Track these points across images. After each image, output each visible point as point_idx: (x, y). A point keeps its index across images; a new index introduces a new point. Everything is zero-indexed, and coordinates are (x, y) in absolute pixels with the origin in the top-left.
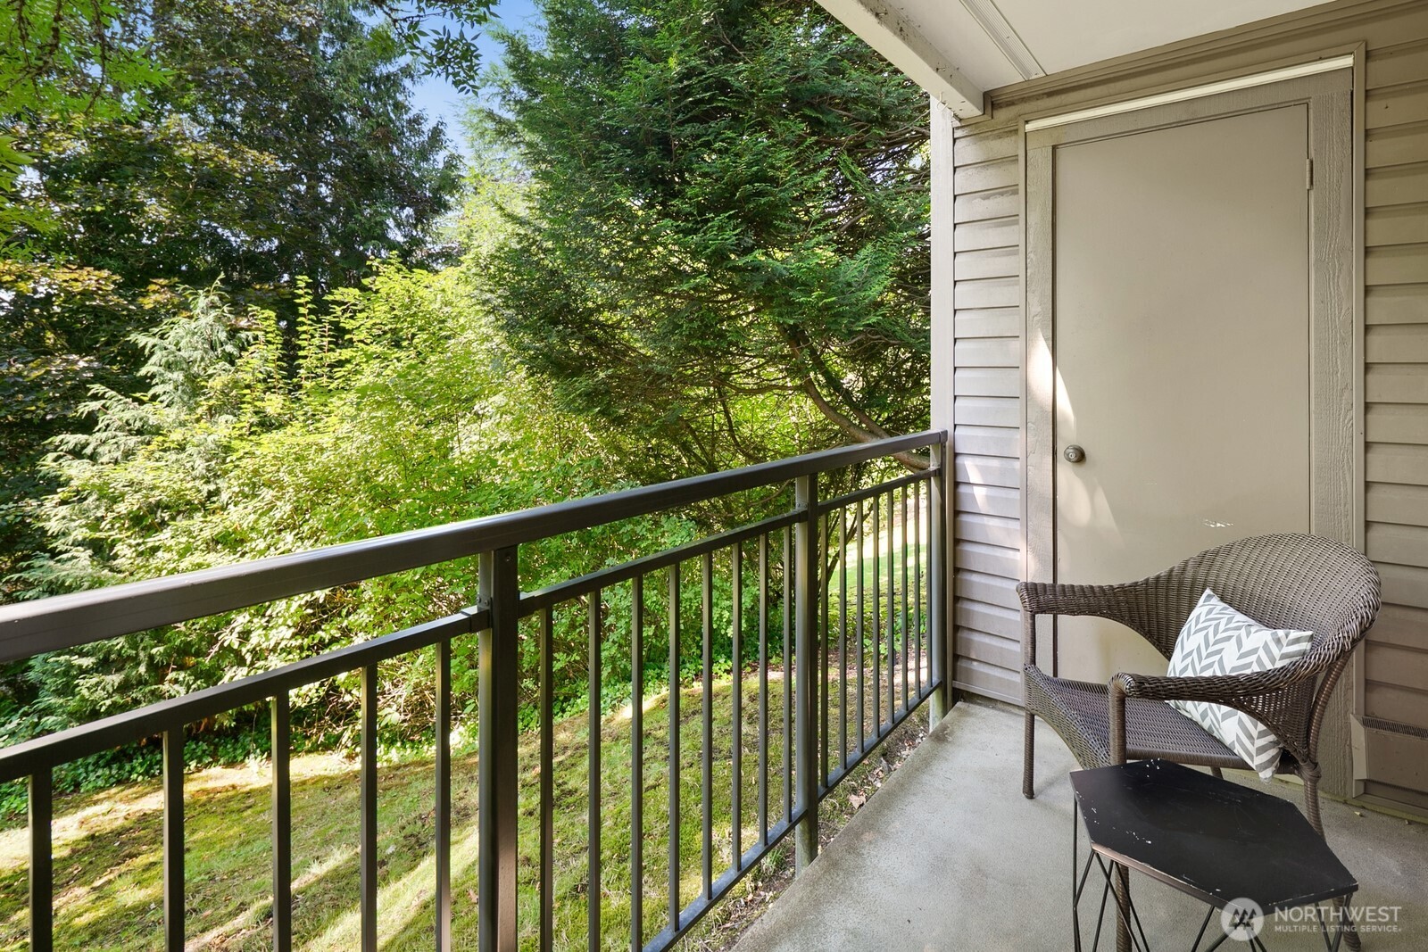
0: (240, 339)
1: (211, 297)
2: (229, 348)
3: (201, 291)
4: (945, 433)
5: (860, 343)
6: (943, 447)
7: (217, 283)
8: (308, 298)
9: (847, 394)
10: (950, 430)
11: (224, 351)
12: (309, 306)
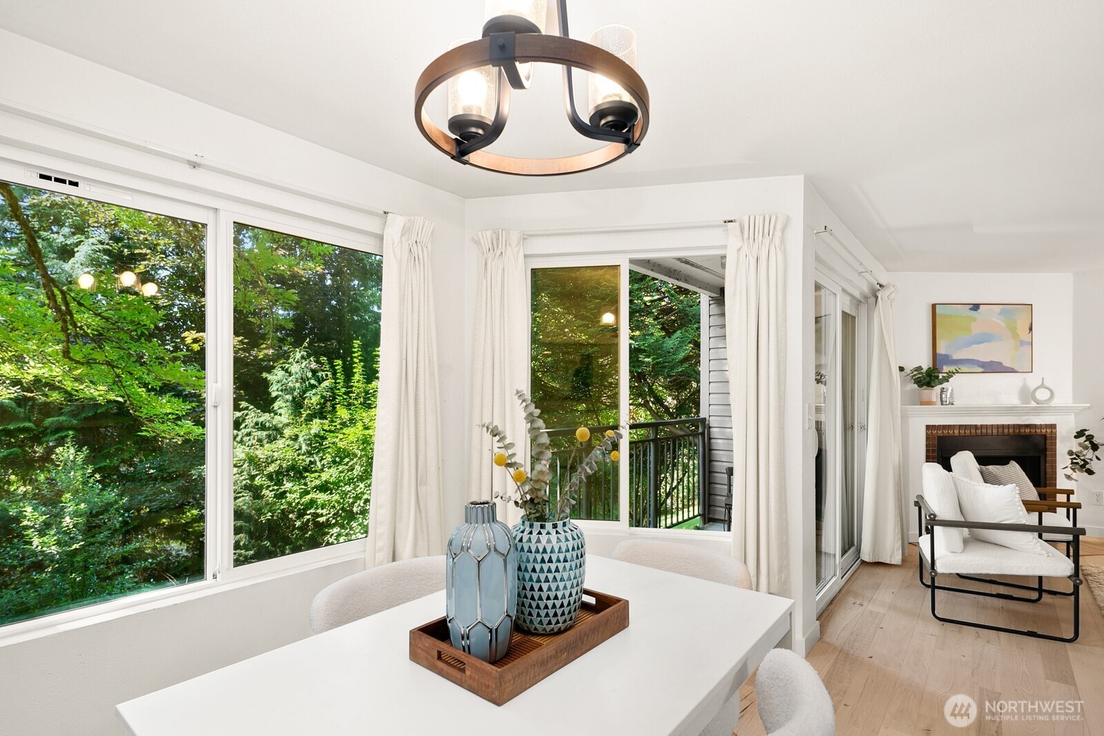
0: (318, 376)
1: (302, 353)
2: (313, 382)
3: (297, 349)
4: (705, 418)
5: (675, 380)
6: (705, 424)
7: (306, 344)
8: (359, 353)
9: (667, 408)
10: (707, 418)
11: (309, 383)
12: (360, 358)
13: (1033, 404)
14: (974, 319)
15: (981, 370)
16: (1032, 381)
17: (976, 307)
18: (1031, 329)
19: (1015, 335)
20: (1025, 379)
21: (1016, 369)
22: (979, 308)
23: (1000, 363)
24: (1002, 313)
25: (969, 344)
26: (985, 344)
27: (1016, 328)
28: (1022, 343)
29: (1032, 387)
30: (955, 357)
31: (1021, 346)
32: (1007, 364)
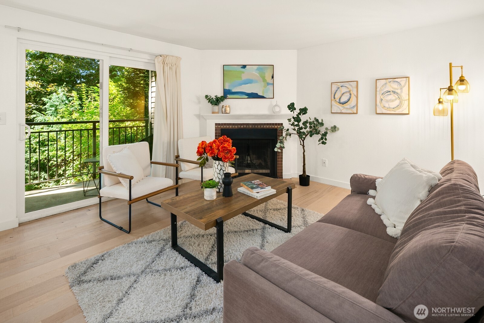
1: (62, 89)
7: (64, 85)
11: (65, 102)
12: (85, 91)
14: (243, 72)
15: (247, 97)
16: (274, 102)
17: (244, 66)
18: (273, 77)
19: (264, 80)
20: (270, 102)
21: (265, 96)
22: (246, 67)
23: (257, 94)
24: (257, 69)
25: (241, 84)
26: (249, 85)
27: (265, 77)
29: (273, 106)
30: (233, 91)
31: (268, 85)
32: (260, 94)
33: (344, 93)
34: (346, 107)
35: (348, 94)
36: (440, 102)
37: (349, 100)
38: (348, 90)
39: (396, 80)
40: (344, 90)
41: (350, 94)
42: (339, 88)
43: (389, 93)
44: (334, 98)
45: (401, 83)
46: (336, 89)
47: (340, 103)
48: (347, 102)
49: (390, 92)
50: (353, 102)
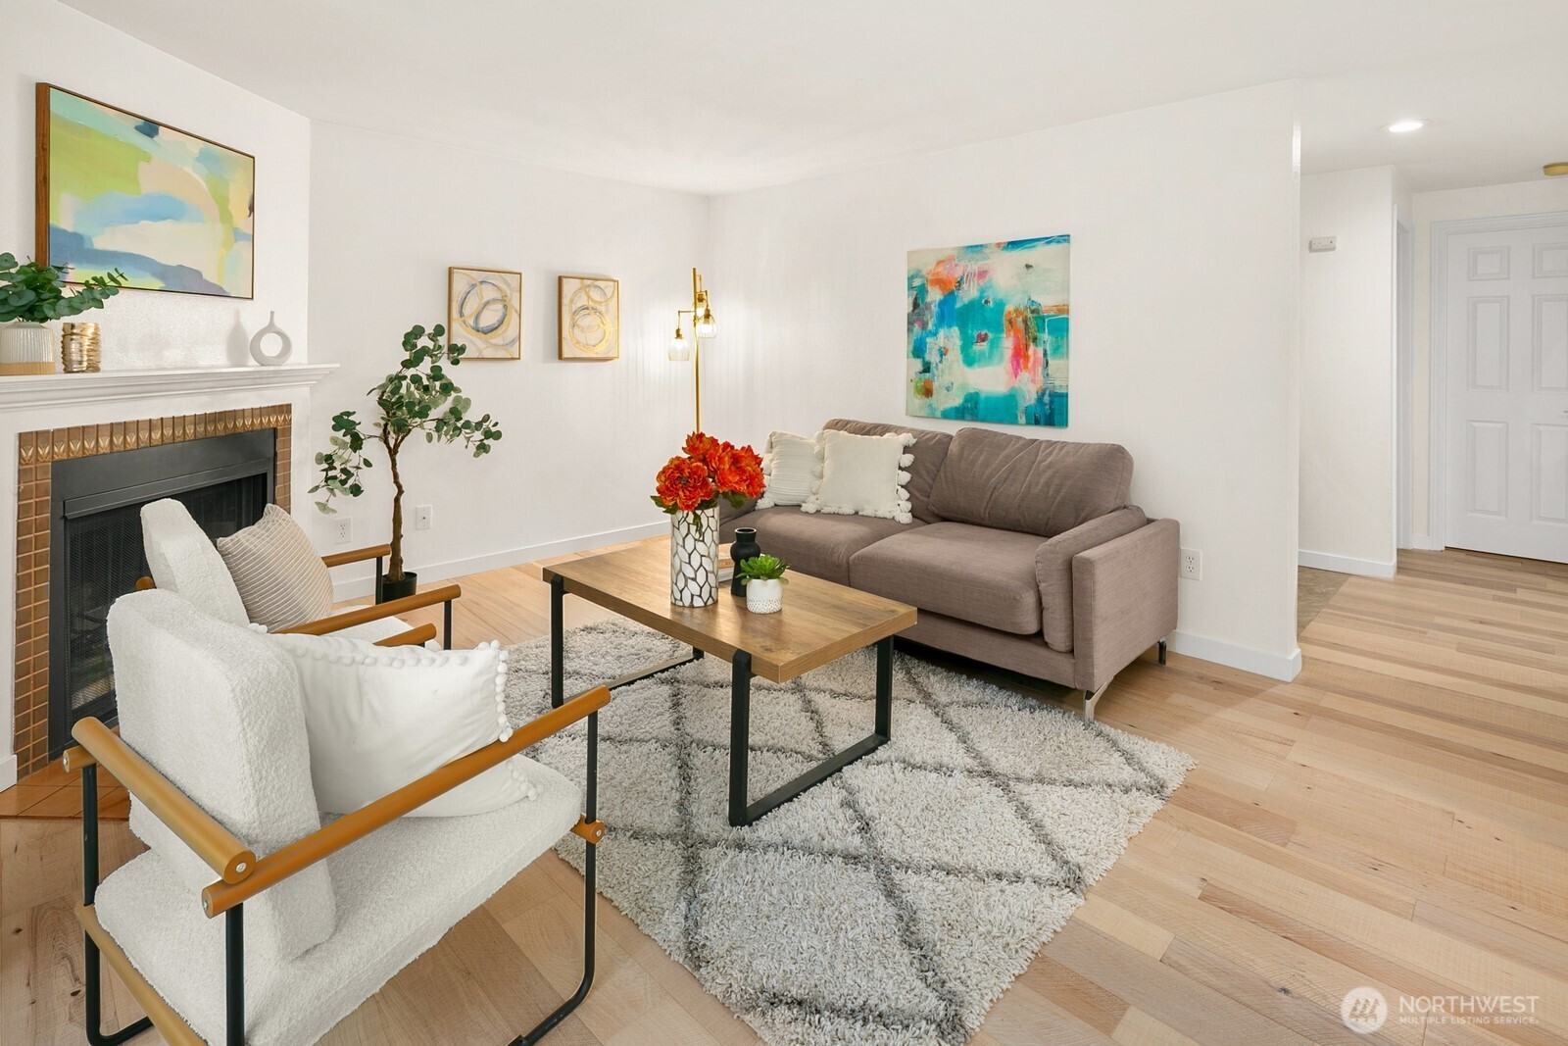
13: (252, 365)
14: (147, 158)
15: (159, 285)
16: (252, 317)
17: (150, 127)
18: (252, 209)
19: (226, 216)
20: (237, 313)
21: (228, 290)
22: (156, 132)
23: (198, 274)
24: (202, 158)
25: (135, 216)
26: (166, 223)
27: (227, 200)
28: (238, 235)
29: (251, 331)
30: (100, 243)
31: (235, 241)
32: (210, 276)
33: (487, 303)
34: (493, 341)
35: (499, 306)
36: (678, 335)
37: (501, 322)
38: (498, 296)
39: (598, 283)
40: (489, 293)
41: (505, 307)
42: (473, 286)
43: (588, 311)
44: (461, 314)
45: (606, 291)
46: (466, 288)
47: (478, 331)
48: (497, 328)
49: (587, 308)
50: (509, 331)
